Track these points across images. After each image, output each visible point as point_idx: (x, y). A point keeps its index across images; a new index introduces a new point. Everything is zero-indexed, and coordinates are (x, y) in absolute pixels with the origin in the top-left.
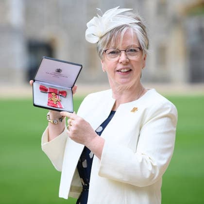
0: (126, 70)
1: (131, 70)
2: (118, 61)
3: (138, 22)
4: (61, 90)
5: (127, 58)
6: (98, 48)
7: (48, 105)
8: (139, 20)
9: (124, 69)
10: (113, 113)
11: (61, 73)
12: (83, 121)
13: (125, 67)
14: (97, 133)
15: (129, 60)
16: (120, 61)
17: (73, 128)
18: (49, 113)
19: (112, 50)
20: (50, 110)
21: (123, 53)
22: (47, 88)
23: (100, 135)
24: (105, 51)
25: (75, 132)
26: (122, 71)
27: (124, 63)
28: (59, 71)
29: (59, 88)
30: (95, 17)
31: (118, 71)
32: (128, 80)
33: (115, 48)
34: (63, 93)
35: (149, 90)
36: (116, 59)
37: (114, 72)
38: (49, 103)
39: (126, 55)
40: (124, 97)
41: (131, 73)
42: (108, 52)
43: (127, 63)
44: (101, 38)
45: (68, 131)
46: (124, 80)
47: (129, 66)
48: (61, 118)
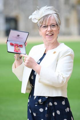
0: (50, 35)
1: (53, 34)
2: (47, 30)
3: (55, 12)
4: (20, 45)
5: (51, 29)
6: (37, 25)
7: (14, 51)
8: (56, 12)
9: (50, 34)
10: (45, 54)
11: (20, 37)
12: (31, 58)
13: (50, 33)
14: (38, 63)
15: (52, 30)
16: (48, 30)
17: (26, 61)
18: (15, 55)
19: (44, 26)
20: (15, 54)
21: (49, 27)
22: (14, 44)
23: (39, 64)
24: (41, 26)
25: (28, 63)
26: (49, 35)
27: (50, 31)
28: (18, 36)
29: (19, 44)
30: (36, 11)
31: (47, 35)
32: (52, 39)
33: (45, 24)
34: (21, 46)
35: (61, 43)
36: (46, 30)
37: (45, 35)
38: (14, 50)
39: (51, 28)
40: (50, 47)
41: (53, 36)
42: (42, 26)
43: (51, 31)
44: (39, 20)
45: (24, 63)
46: (50, 39)
47: (52, 33)
48: (21, 58)
